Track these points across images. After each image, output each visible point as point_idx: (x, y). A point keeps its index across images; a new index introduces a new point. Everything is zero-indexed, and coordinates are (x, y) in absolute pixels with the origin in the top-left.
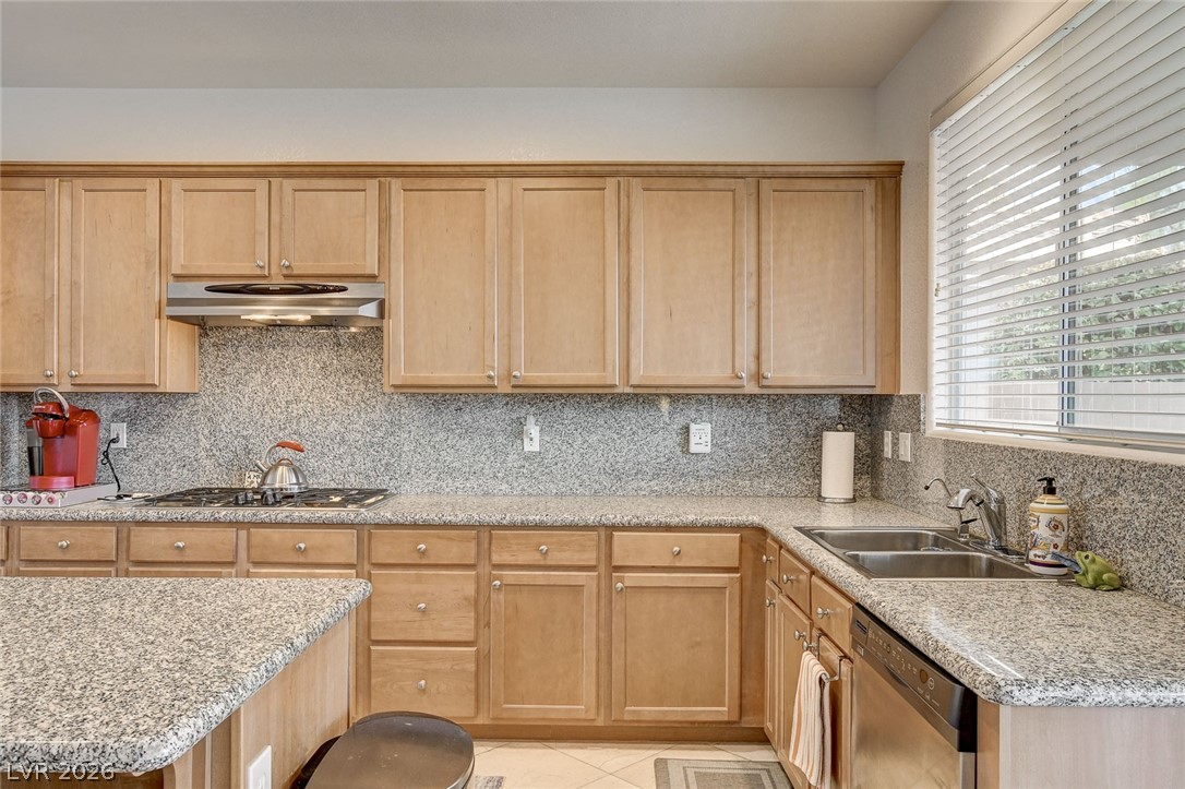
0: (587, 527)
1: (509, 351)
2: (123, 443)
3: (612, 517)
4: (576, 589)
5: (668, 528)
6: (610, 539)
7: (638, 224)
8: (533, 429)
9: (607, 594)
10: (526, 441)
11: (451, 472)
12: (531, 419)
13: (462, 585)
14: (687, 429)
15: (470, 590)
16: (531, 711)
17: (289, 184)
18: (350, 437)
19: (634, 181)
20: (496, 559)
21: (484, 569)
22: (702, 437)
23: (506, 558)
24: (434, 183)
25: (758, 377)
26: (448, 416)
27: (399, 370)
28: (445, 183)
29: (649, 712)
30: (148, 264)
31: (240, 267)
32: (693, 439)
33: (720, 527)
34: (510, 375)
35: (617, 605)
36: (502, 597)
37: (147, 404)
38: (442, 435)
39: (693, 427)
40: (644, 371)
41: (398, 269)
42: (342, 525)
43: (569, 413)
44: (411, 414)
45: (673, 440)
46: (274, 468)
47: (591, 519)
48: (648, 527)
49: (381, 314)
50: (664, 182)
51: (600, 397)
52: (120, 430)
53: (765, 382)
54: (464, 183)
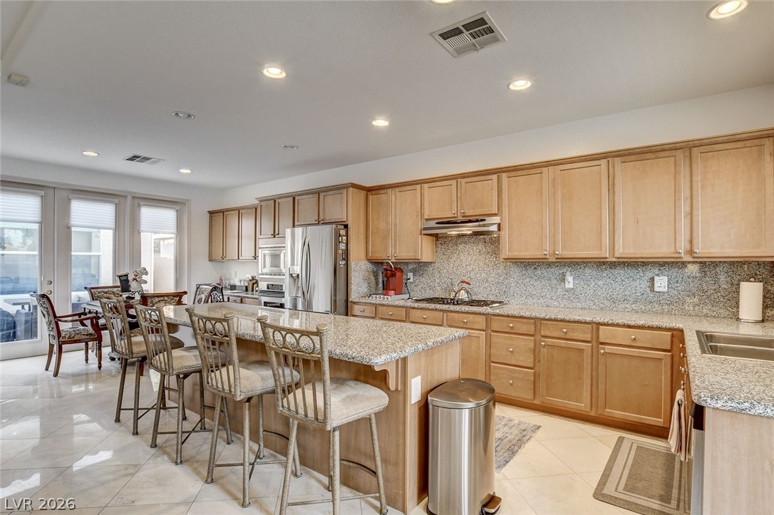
0: (586, 323)
1: (554, 243)
2: (411, 280)
3: (598, 319)
4: (581, 351)
5: (629, 327)
6: (598, 330)
7: (618, 180)
8: (570, 278)
9: (595, 354)
10: (566, 283)
11: (531, 296)
12: (568, 273)
13: (529, 343)
14: (652, 279)
15: (531, 345)
16: (558, 402)
17: (464, 181)
18: (490, 280)
19: (616, 159)
20: (543, 333)
21: (538, 337)
22: (661, 283)
23: (548, 333)
24: (519, 173)
25: (691, 252)
26: (530, 271)
27: (506, 252)
28: (525, 172)
29: (618, 414)
30: (417, 216)
31: (447, 214)
32: (656, 285)
33: (660, 329)
34: (555, 254)
35: (602, 360)
36: (545, 350)
37: (420, 267)
38: (528, 280)
39: (656, 278)
40: (622, 251)
41: (505, 210)
42: (480, 314)
43: (588, 271)
44: (516, 272)
45: (644, 285)
46: (460, 291)
47: (588, 319)
48: (618, 325)
49: (499, 230)
50: (633, 157)
51: (604, 263)
52: (410, 275)
53: (695, 255)
54: (533, 171)
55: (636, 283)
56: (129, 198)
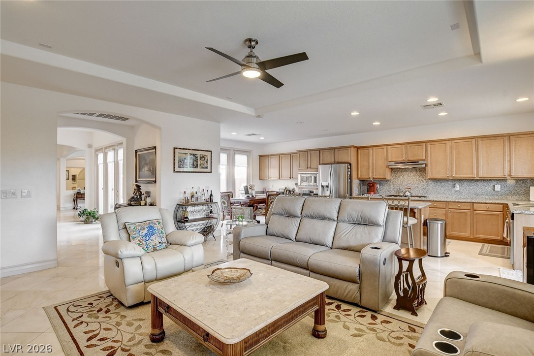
0: (468, 202)
1: (452, 171)
2: (378, 188)
3: (473, 201)
4: (466, 213)
5: (486, 203)
6: (473, 205)
7: (480, 147)
8: (457, 186)
9: (472, 215)
10: (456, 188)
11: (440, 193)
12: (457, 184)
13: (444, 211)
14: (494, 186)
15: (444, 212)
16: (456, 234)
17: (408, 145)
18: (419, 187)
19: (479, 139)
20: (449, 207)
21: (447, 209)
22: (498, 187)
23: (452, 207)
24: (436, 143)
25: (510, 175)
26: (439, 183)
27: (429, 175)
28: (438, 143)
29: (482, 236)
30: (385, 160)
31: (400, 159)
32: (496, 188)
33: (498, 204)
34: (452, 176)
35: (475, 216)
36: (451, 214)
37: (383, 181)
38: (438, 187)
39: (496, 185)
40: (482, 175)
41: (429, 158)
42: (420, 201)
43: (466, 183)
44: (432, 184)
45: (491, 188)
46: (406, 192)
47: (469, 201)
48: (481, 203)
49: (426, 166)
50: (486, 139)
51: (473, 180)
52: (378, 185)
53: (512, 176)
54: (442, 142)
55: (488, 187)
56: (232, 150)
